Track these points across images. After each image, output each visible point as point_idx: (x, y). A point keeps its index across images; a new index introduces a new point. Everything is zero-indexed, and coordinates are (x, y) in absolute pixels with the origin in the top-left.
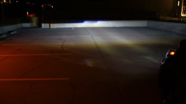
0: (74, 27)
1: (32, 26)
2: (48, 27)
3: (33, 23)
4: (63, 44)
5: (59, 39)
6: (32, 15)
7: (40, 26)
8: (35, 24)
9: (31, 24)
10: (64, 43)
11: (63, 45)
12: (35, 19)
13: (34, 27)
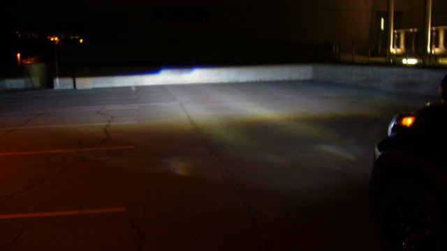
0: (136, 85)
1: (30, 86)
2: (71, 87)
3: (33, 79)
4: (107, 123)
5: (98, 112)
6: (30, 61)
7: (50, 85)
8: (36, 81)
9: (28, 80)
10: (110, 122)
11: (108, 126)
12: (37, 69)
13: (34, 89)
